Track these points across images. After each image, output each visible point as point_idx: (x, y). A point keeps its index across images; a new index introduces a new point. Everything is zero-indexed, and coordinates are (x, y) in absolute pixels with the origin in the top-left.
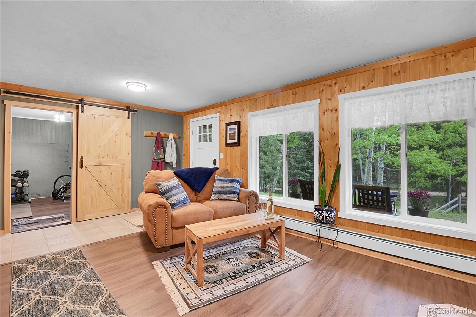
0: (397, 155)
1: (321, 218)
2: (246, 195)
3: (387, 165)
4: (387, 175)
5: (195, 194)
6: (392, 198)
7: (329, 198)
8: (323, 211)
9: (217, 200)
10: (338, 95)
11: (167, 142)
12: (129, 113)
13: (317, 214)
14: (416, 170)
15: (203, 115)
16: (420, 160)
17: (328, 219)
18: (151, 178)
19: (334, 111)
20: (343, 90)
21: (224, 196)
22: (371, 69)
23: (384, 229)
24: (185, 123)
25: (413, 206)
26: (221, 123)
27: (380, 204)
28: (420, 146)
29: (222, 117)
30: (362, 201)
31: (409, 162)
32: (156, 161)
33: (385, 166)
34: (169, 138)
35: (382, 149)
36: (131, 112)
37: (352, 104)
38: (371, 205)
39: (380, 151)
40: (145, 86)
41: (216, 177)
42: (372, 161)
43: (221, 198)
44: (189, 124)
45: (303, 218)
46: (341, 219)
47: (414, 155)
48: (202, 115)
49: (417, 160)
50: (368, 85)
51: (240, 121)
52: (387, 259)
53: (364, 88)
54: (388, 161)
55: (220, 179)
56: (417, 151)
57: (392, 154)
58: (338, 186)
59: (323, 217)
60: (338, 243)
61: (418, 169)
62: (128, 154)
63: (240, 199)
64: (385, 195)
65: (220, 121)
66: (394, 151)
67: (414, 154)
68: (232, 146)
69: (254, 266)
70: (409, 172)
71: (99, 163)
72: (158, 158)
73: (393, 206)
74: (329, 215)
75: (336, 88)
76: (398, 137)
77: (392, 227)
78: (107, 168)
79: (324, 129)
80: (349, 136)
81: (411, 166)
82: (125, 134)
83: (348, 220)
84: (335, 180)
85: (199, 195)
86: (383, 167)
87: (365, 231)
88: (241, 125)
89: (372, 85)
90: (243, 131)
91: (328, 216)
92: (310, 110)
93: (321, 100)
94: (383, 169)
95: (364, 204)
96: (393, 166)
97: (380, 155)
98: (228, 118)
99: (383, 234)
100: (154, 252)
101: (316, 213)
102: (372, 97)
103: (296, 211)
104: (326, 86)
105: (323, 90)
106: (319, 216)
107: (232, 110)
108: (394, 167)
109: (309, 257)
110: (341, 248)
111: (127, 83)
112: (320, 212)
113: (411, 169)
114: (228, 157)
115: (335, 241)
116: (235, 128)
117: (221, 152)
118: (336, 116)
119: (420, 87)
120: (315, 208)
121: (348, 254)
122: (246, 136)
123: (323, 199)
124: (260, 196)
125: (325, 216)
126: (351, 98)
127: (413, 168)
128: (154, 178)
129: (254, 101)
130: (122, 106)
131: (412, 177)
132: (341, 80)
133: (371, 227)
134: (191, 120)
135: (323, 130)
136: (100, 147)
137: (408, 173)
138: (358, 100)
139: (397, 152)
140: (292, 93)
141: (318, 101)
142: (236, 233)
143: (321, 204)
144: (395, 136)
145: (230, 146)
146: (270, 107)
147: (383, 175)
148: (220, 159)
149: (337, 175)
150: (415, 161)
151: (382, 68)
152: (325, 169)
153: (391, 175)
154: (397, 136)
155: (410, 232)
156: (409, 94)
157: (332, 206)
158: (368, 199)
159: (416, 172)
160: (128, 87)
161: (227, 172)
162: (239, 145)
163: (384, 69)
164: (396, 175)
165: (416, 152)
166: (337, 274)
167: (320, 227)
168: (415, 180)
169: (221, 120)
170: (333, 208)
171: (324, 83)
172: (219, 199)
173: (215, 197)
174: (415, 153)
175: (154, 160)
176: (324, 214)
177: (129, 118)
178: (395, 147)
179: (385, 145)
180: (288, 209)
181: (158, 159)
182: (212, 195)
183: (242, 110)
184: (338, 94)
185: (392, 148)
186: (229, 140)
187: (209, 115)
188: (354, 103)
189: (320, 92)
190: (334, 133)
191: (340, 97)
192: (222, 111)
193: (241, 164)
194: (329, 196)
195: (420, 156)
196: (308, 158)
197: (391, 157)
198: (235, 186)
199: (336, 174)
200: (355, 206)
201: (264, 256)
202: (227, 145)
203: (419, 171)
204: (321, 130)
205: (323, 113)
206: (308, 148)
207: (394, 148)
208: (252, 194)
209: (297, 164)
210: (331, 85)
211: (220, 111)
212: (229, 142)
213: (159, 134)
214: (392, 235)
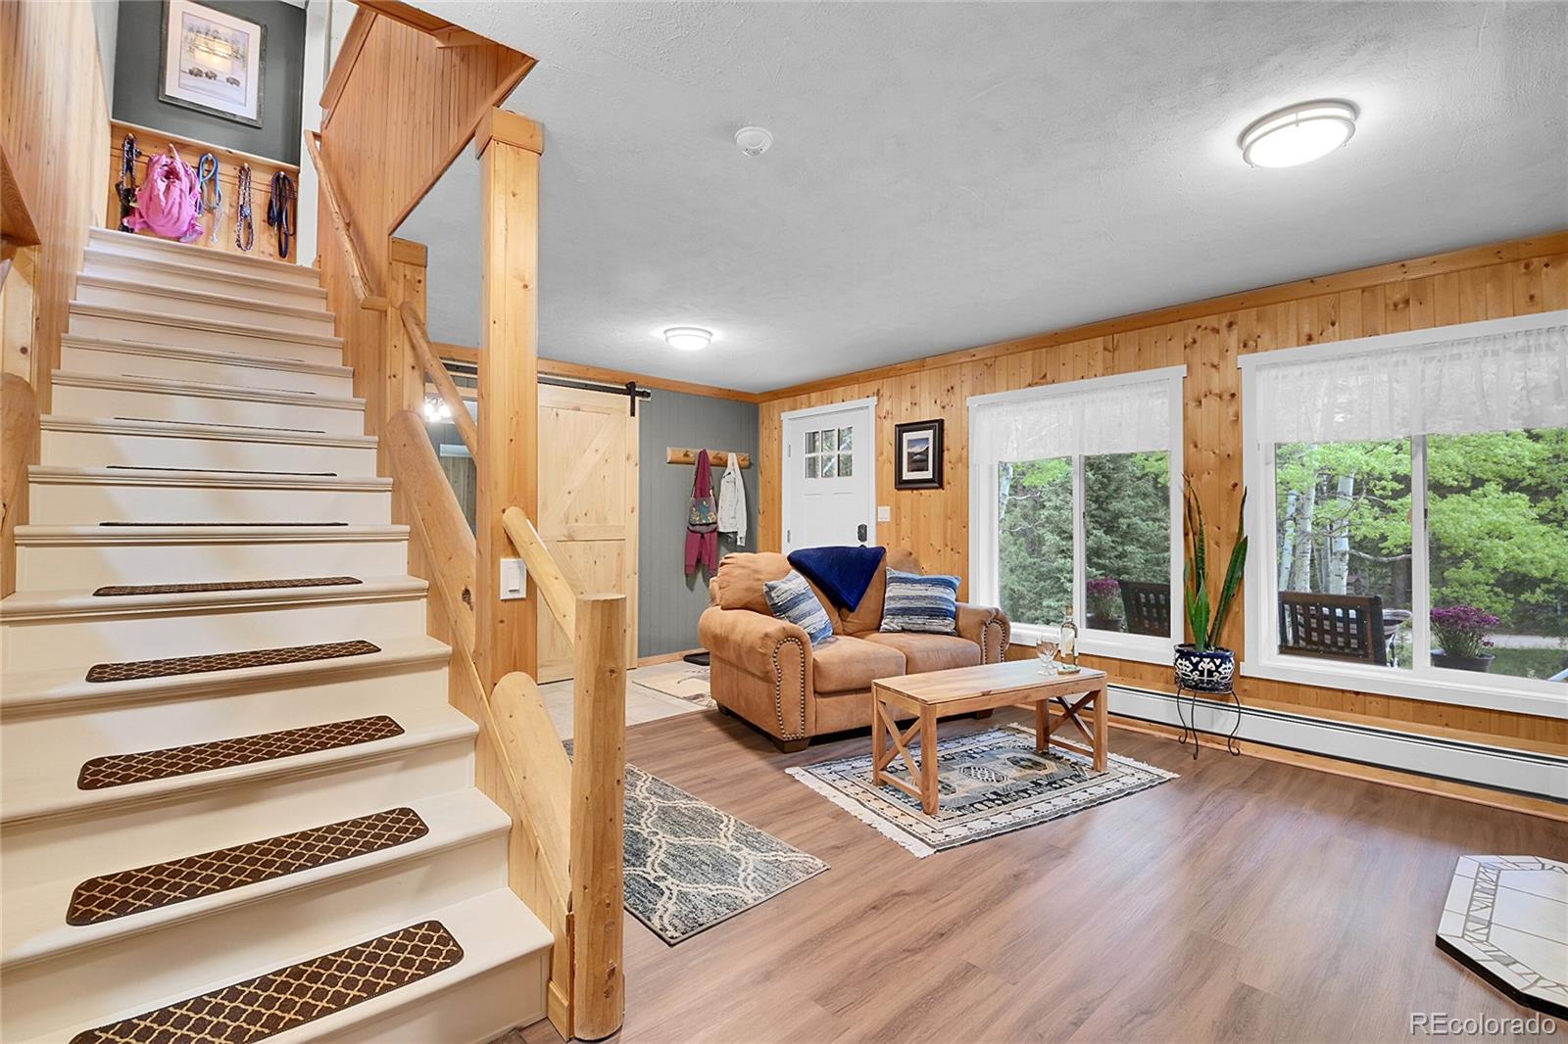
0: (1394, 511)
1: (1196, 676)
2: (977, 619)
3: (1358, 545)
4: (1357, 580)
5: (839, 616)
6: (1386, 628)
7: (1217, 627)
8: (1202, 657)
9: (898, 632)
10: (1239, 357)
11: (721, 476)
12: (633, 402)
13: (1185, 666)
14: (1460, 559)
15: (822, 403)
16: (1473, 527)
17: (1216, 677)
18: (737, 572)
19: (1226, 397)
20: (1251, 343)
21: (918, 621)
22: (1328, 290)
23: (1367, 702)
24: (766, 423)
25: (1444, 649)
26: (882, 424)
27: (1354, 643)
28: (1472, 481)
29: (887, 405)
30: (1303, 636)
31: (1434, 534)
32: (697, 528)
33: (1351, 548)
34: (726, 466)
35: (1342, 493)
36: (637, 399)
37: (1277, 378)
38: (1328, 646)
39: (1335, 498)
40: (708, 336)
41: (888, 573)
42: (1309, 528)
43: (910, 627)
44: (778, 427)
45: (1138, 680)
46: (1248, 681)
47: (1453, 510)
48: (822, 401)
49: (1461, 527)
50: (1323, 331)
51: (942, 421)
52: (1375, 777)
53: (1310, 339)
54: (1364, 528)
55: (900, 578)
56: (1463, 497)
57: (1376, 509)
58: (1240, 595)
59: (1202, 673)
60: (1242, 742)
61: (1467, 555)
62: (632, 511)
63: (961, 629)
64: (1369, 618)
65: (880, 418)
66: (1381, 497)
67: (1452, 507)
68: (917, 489)
69: (1037, 784)
70: (1436, 568)
71: (566, 534)
72: (704, 522)
73: (1388, 649)
74: (1218, 667)
75: (1233, 339)
76: (1397, 453)
77: (1389, 697)
78: (585, 549)
79: (1199, 446)
80: (1267, 464)
81: (1440, 548)
82: (624, 458)
83: (1268, 683)
84: (1232, 577)
85: (849, 619)
86: (1348, 549)
87: (1315, 709)
88: (945, 432)
89: (1334, 331)
90: (951, 448)
91: (1216, 671)
92: (1157, 393)
93: (1188, 367)
94: (1347, 556)
95: (1307, 643)
96: (1381, 545)
97: (1335, 510)
98: (904, 409)
99: (1365, 714)
100: (772, 752)
101: (1181, 664)
102: (1334, 363)
103: (1118, 662)
104: (1204, 332)
105: (1195, 342)
106: (1191, 672)
107: (918, 388)
108: (1383, 548)
109: (1169, 771)
110: (1250, 754)
111: (665, 332)
112: (1195, 660)
113: (1443, 555)
114: (903, 520)
115: (1230, 737)
116: (927, 439)
117: (881, 505)
118: (1231, 410)
119: (1464, 342)
120: (1177, 651)
121: (1267, 766)
122: (963, 461)
123: (1201, 627)
124: (1014, 627)
125: (1208, 670)
126: (1275, 365)
127: (1449, 554)
128: (746, 571)
129: (986, 365)
130: (616, 383)
131: (1444, 582)
132: (1247, 319)
133: (1331, 699)
134: (786, 416)
135: (1196, 446)
136: (569, 493)
137: (1430, 571)
138: (1296, 371)
139: (1396, 500)
140: (1102, 348)
141: (1182, 370)
142: (1002, 699)
143: (1194, 642)
144: (1389, 449)
145: (912, 489)
146: (1036, 383)
147: (1346, 574)
148: (878, 524)
149: (1238, 564)
150: (1456, 529)
151: (1360, 291)
152: (1203, 550)
153: (1373, 579)
154: (1396, 450)
155: (1436, 707)
156: (1432, 359)
157: (1222, 646)
158: (1321, 631)
159: (1460, 568)
160: (669, 340)
161: (910, 559)
162: (941, 486)
163: (1366, 294)
164: (1389, 581)
165: (1459, 502)
166: (1250, 804)
167: (1193, 705)
168: (1455, 595)
169: (882, 415)
170: (1227, 651)
171: (1198, 321)
172: (903, 630)
173: (893, 625)
174: (1456, 506)
175: (691, 528)
176: (1206, 665)
177: (633, 414)
178: (1386, 483)
179: (1352, 481)
180: (1094, 659)
181: (704, 524)
182: (882, 618)
183: (948, 391)
184: (1238, 354)
185: (1375, 486)
186: (908, 471)
187: (843, 401)
188: (1284, 377)
189: (1185, 347)
190: (1229, 455)
191: (1245, 360)
192: (886, 392)
193: (945, 538)
194: (1216, 620)
195: (1472, 513)
196: (1096, 522)
197: (1376, 519)
198: (945, 596)
199: (1236, 561)
200: (1285, 649)
201: (1052, 767)
202: (901, 484)
203: (1469, 563)
204: (1192, 446)
205: (1195, 400)
206: (1099, 489)
207: (1384, 488)
208: (995, 618)
209: (1063, 539)
210: (1217, 327)
211: (879, 390)
212: (907, 475)
213: (703, 455)
214: (1388, 717)
